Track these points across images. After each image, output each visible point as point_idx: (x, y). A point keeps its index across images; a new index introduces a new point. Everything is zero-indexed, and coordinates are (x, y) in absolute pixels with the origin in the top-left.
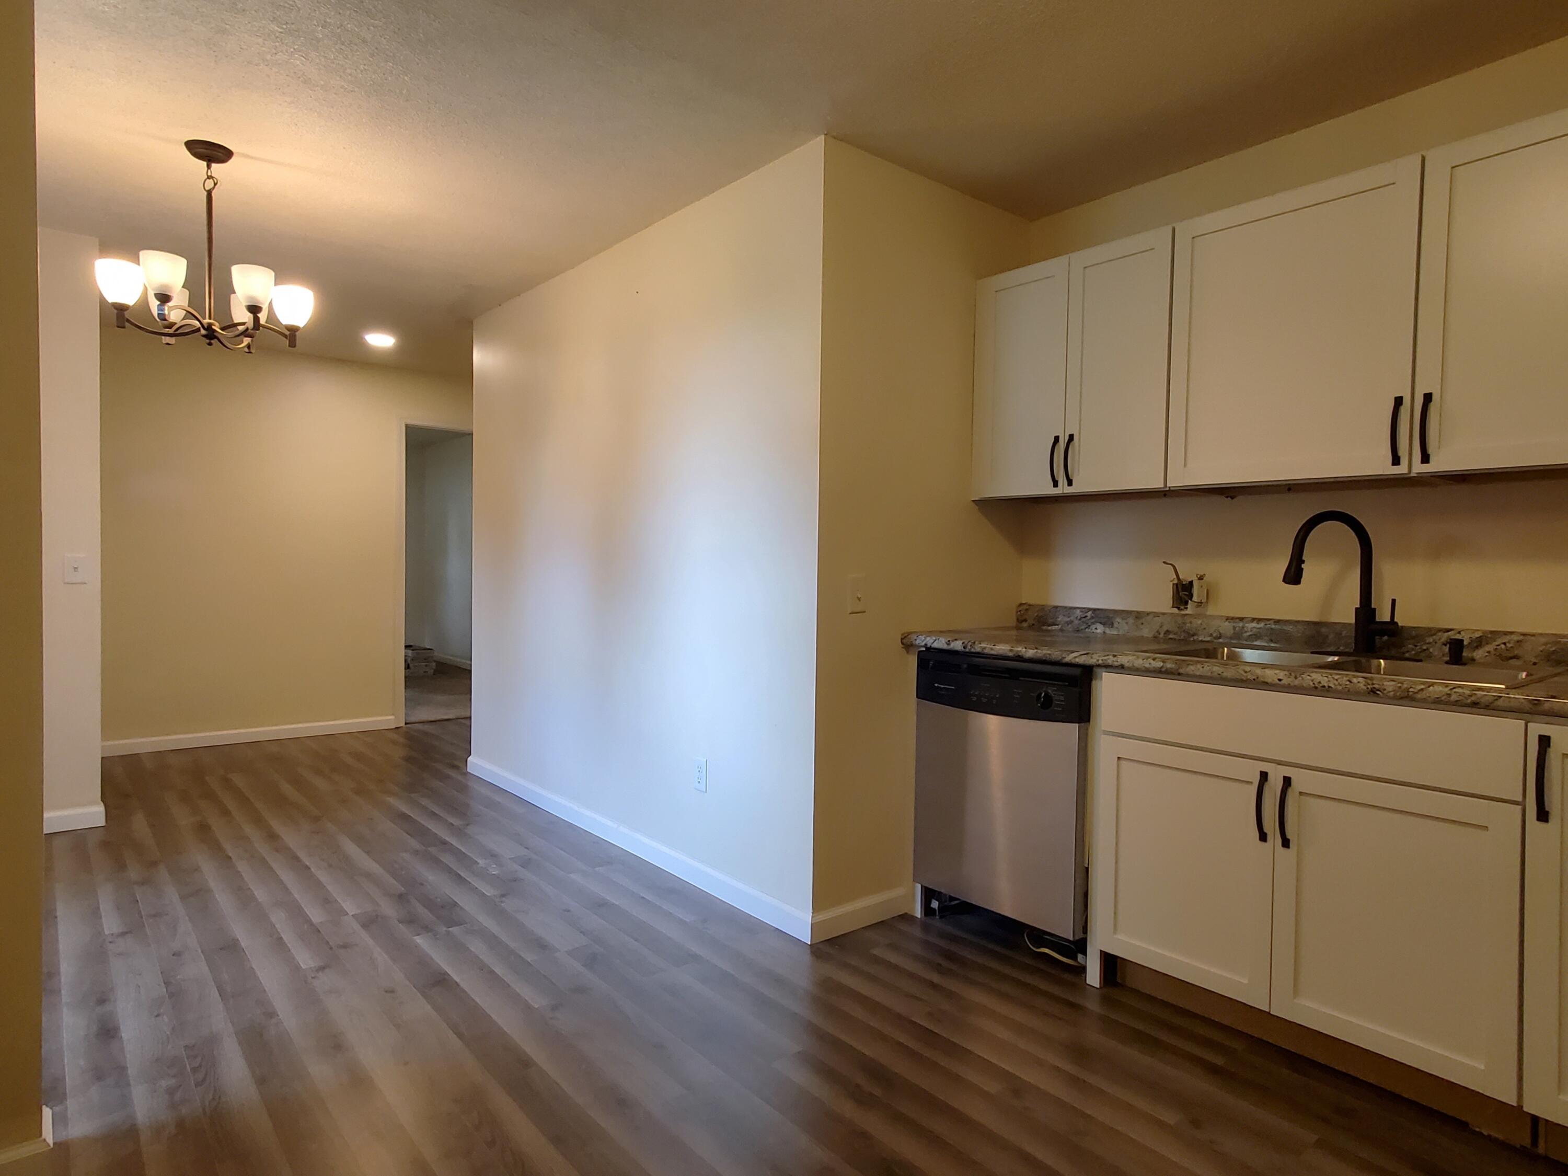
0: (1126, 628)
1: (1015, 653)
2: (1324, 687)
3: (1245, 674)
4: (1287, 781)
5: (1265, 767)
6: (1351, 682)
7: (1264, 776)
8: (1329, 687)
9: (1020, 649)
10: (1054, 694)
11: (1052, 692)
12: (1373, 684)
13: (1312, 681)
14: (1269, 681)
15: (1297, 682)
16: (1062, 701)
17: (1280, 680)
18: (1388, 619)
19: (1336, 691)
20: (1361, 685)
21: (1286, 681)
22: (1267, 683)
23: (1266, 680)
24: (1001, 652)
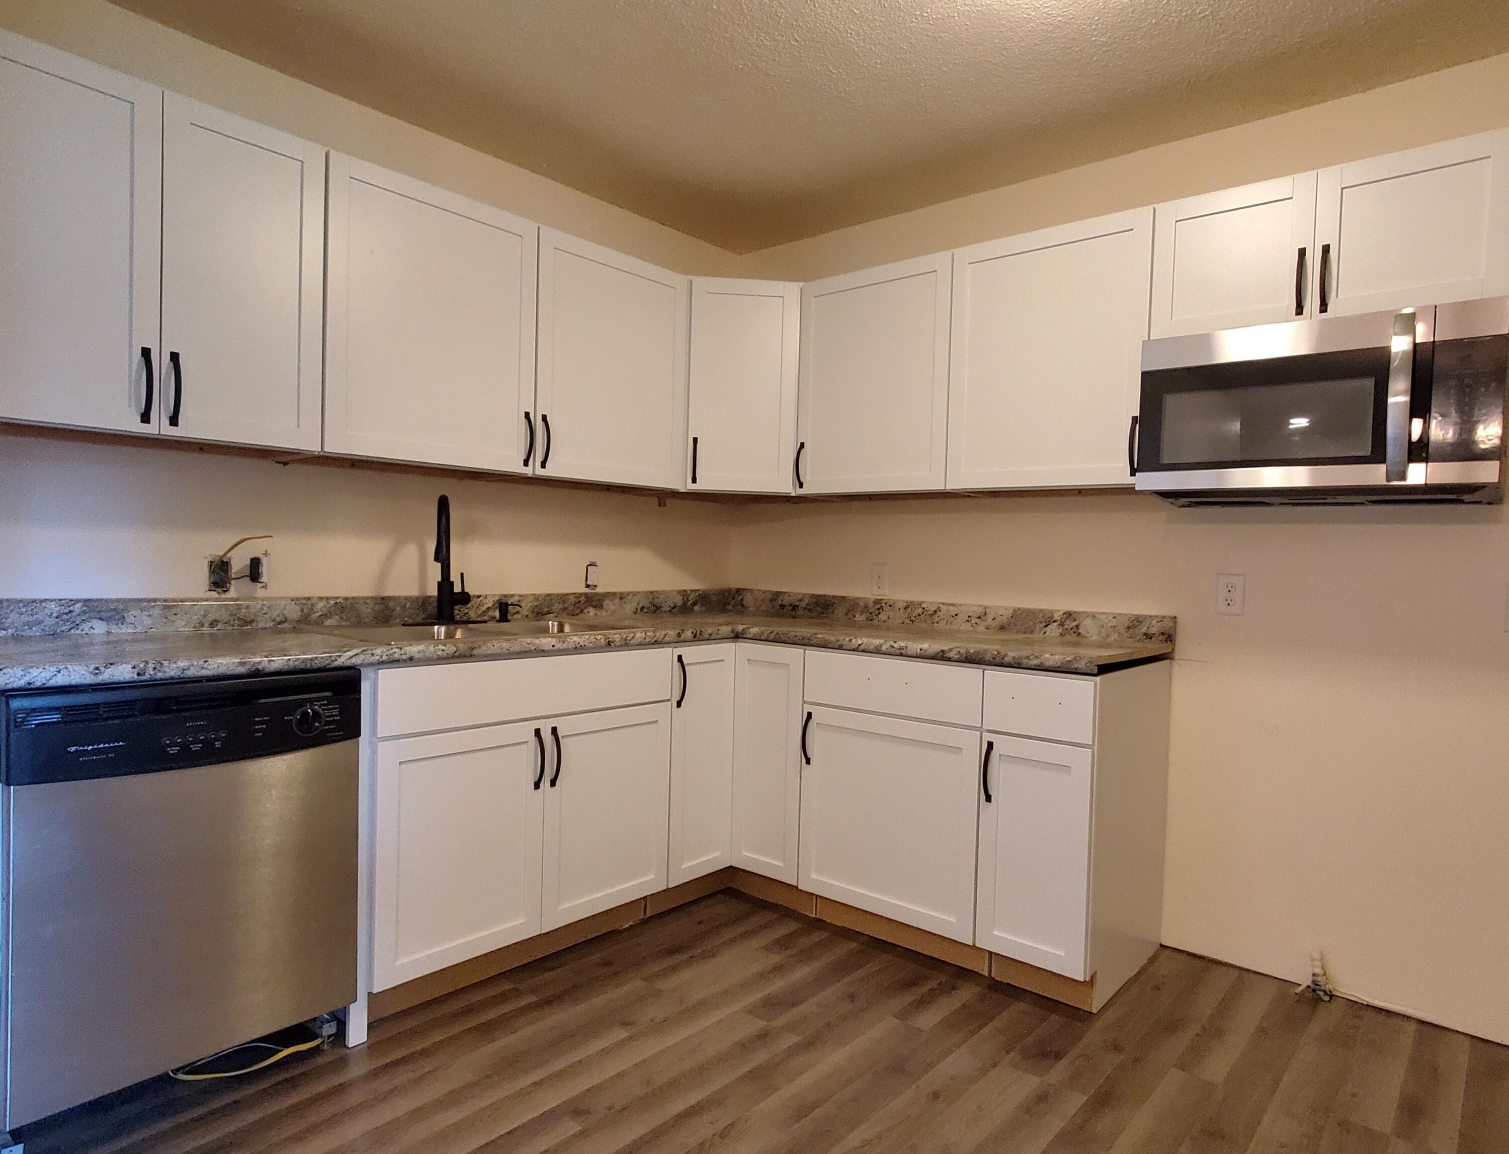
0: (148, 622)
1: (248, 667)
2: (581, 646)
3: (528, 646)
4: (554, 730)
5: (536, 724)
6: (596, 639)
7: (537, 732)
8: (585, 645)
9: (258, 659)
10: (323, 710)
11: (320, 707)
12: (609, 638)
13: (574, 642)
14: (546, 648)
15: (565, 646)
16: (336, 716)
17: (553, 646)
18: (460, 590)
19: (589, 648)
20: (602, 640)
21: (558, 646)
22: (543, 651)
23: (543, 648)
24: (222, 670)
